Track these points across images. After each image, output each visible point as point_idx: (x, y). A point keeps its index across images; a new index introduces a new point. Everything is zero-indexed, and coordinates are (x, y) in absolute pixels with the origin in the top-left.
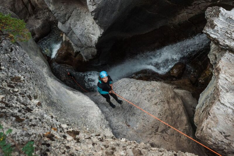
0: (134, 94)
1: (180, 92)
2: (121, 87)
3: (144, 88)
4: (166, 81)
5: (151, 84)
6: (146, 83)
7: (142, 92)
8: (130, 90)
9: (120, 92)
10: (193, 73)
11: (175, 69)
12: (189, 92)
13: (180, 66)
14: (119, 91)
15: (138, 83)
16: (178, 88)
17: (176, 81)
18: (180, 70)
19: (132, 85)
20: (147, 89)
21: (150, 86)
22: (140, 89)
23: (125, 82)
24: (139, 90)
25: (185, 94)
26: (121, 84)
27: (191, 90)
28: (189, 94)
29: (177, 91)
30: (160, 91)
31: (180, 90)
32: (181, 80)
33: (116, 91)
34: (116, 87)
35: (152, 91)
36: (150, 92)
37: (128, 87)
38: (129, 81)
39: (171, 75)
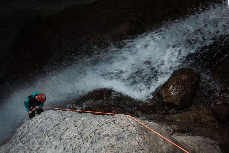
0: (74, 147)
1: (189, 141)
2: (42, 131)
3: (98, 131)
4: (152, 116)
5: (114, 121)
6: (102, 119)
7: (94, 141)
8: (64, 137)
9: (40, 143)
10: (220, 94)
11: (174, 86)
12: (213, 142)
13: (184, 77)
14: (37, 142)
15: (83, 119)
16: (182, 132)
17: (176, 116)
18: (185, 88)
19: (68, 126)
20: (106, 133)
21: (111, 126)
22: (87, 133)
23: (51, 119)
24: (84, 137)
25: (202, 147)
26: (40, 125)
27: (217, 136)
28: (212, 146)
29: (181, 138)
30: (138, 138)
31: (188, 138)
32: (190, 112)
33: (30, 143)
34: (30, 134)
35: (118, 139)
36: (113, 141)
37: (58, 131)
38: (61, 118)
39: (165, 100)
